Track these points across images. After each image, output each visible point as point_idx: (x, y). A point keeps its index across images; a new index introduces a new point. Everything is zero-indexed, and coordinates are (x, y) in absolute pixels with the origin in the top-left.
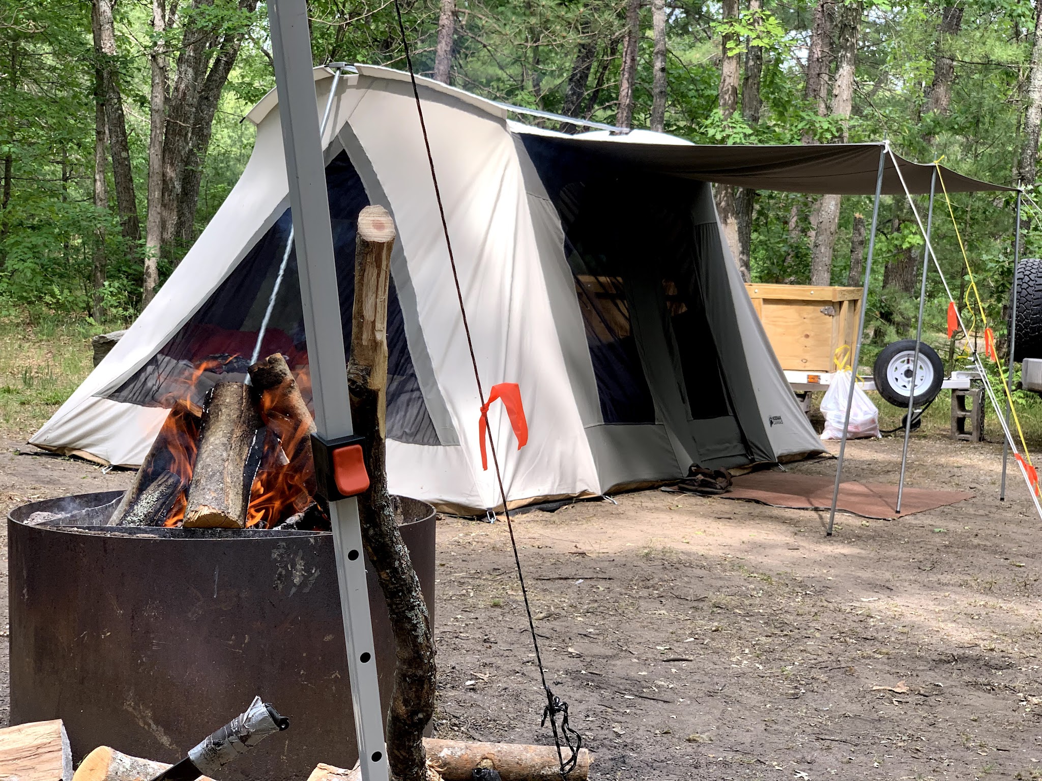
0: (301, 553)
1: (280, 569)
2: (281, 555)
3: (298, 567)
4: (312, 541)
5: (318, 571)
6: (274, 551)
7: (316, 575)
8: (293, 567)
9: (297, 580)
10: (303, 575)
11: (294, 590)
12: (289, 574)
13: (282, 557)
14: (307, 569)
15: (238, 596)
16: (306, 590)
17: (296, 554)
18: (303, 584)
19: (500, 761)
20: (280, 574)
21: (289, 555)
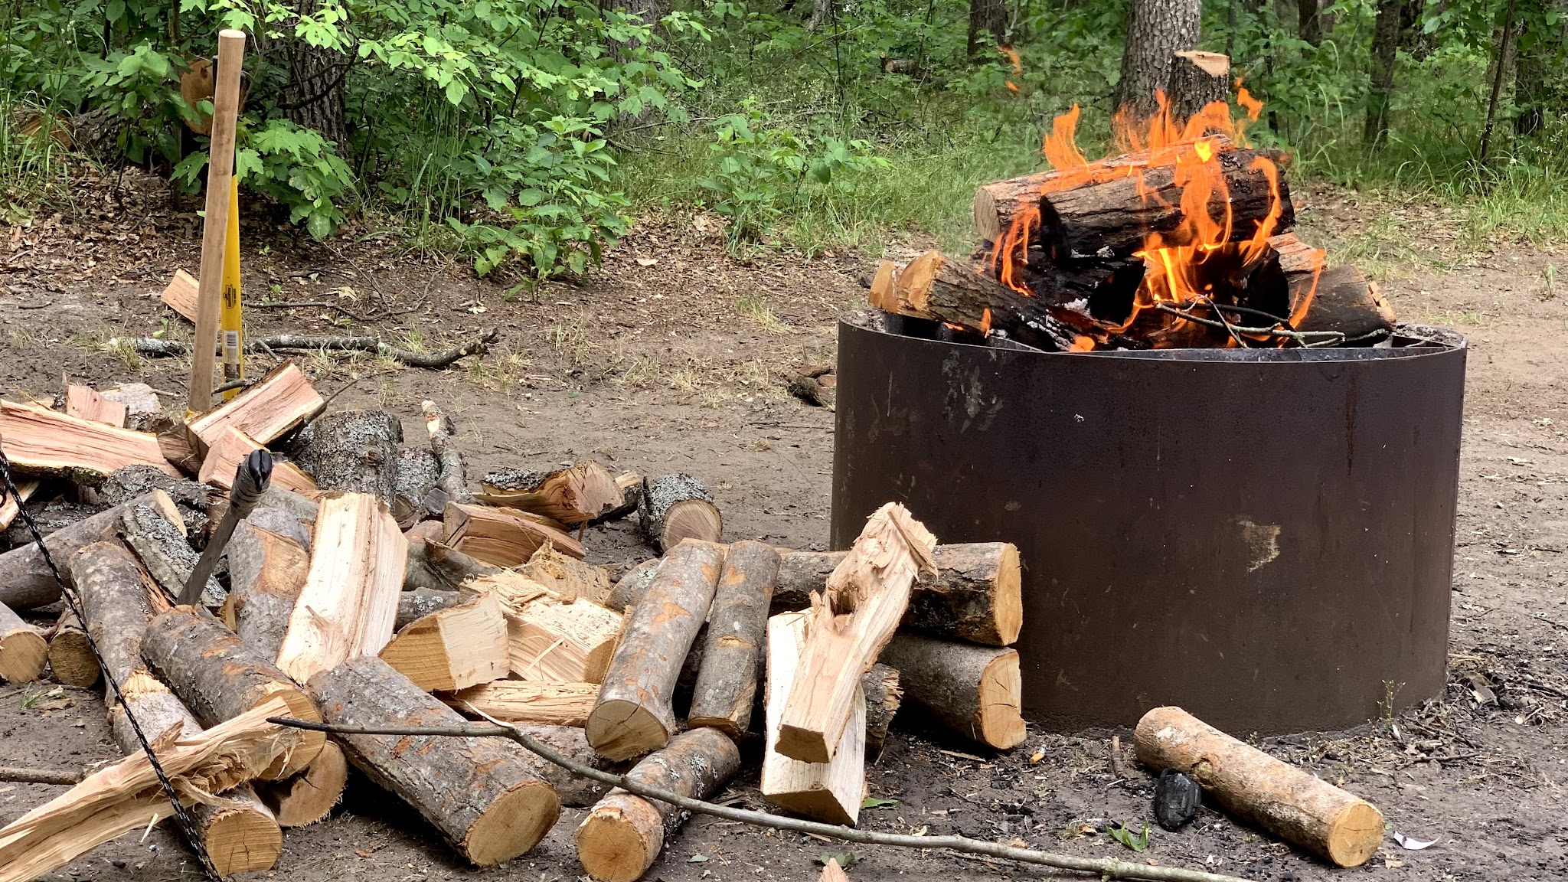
0: (977, 371)
1: (951, 390)
2: (953, 370)
3: (974, 391)
4: (993, 355)
5: (1001, 402)
6: (946, 361)
7: (998, 407)
8: (968, 388)
9: (971, 410)
10: (979, 404)
11: (967, 424)
12: (962, 399)
13: (955, 373)
14: (986, 396)
15: (907, 419)
16: (983, 428)
17: (972, 370)
18: (980, 417)
19: (1220, 770)
20: (951, 397)
21: (963, 371)
